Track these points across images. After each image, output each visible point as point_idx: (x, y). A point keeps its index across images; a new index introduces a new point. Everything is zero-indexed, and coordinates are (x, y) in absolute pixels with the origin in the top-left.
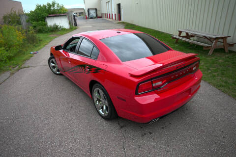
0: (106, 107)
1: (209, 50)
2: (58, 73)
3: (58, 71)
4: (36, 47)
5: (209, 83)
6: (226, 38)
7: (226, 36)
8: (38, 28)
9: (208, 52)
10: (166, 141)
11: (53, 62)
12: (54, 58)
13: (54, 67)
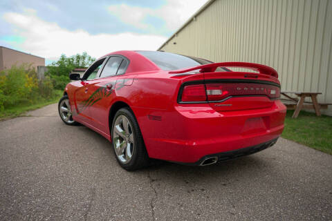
0: (132, 145)
1: (293, 111)
2: (69, 122)
3: (71, 119)
4: (49, 101)
5: (298, 142)
6: (316, 94)
7: (316, 92)
8: (58, 84)
9: (293, 114)
10: (229, 200)
11: (65, 106)
12: (67, 98)
13: (66, 113)
